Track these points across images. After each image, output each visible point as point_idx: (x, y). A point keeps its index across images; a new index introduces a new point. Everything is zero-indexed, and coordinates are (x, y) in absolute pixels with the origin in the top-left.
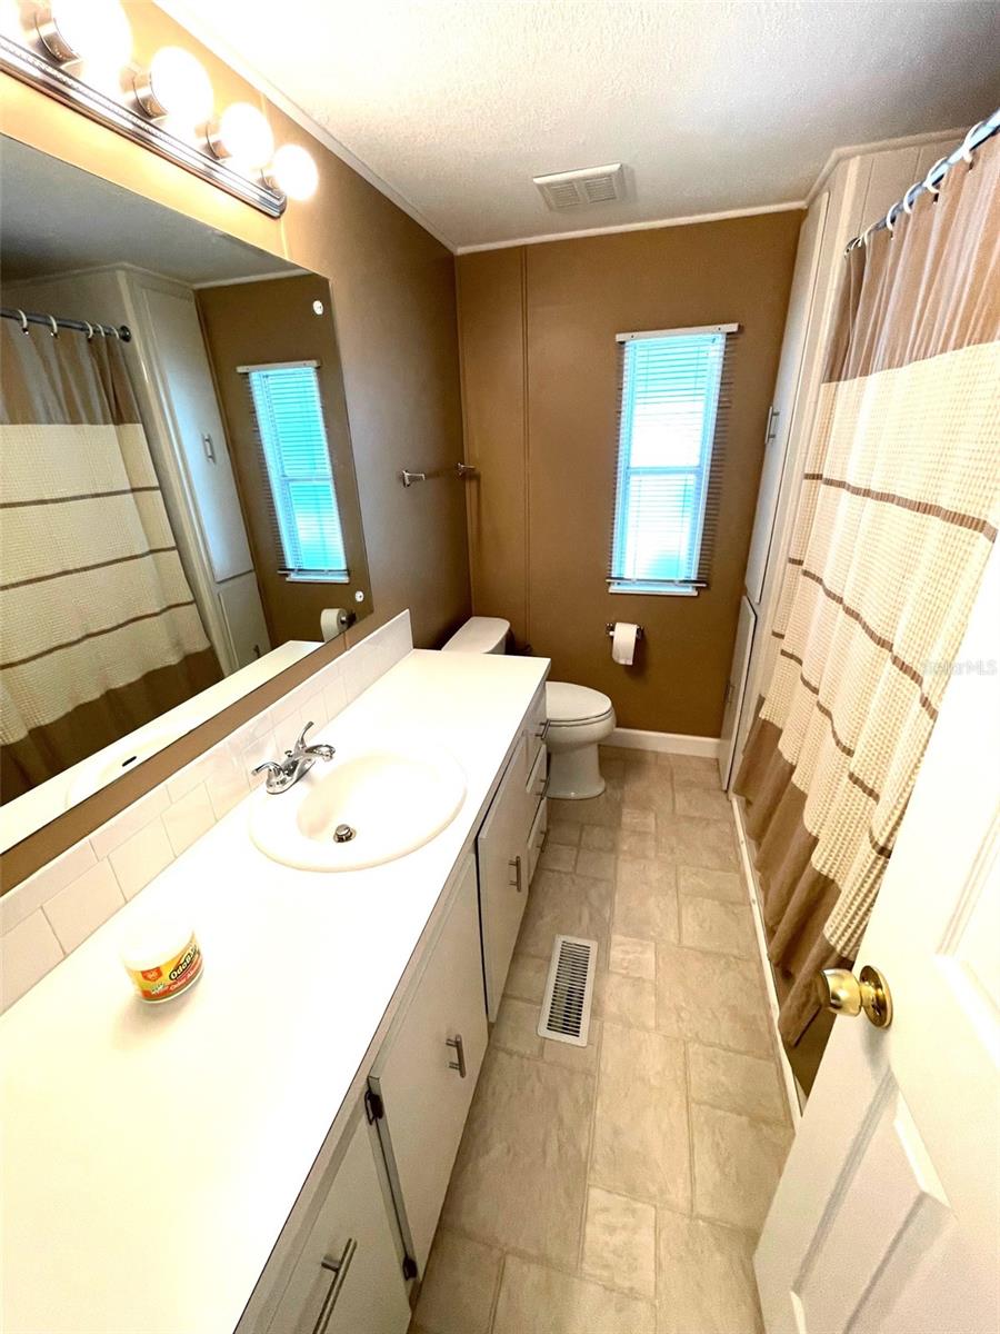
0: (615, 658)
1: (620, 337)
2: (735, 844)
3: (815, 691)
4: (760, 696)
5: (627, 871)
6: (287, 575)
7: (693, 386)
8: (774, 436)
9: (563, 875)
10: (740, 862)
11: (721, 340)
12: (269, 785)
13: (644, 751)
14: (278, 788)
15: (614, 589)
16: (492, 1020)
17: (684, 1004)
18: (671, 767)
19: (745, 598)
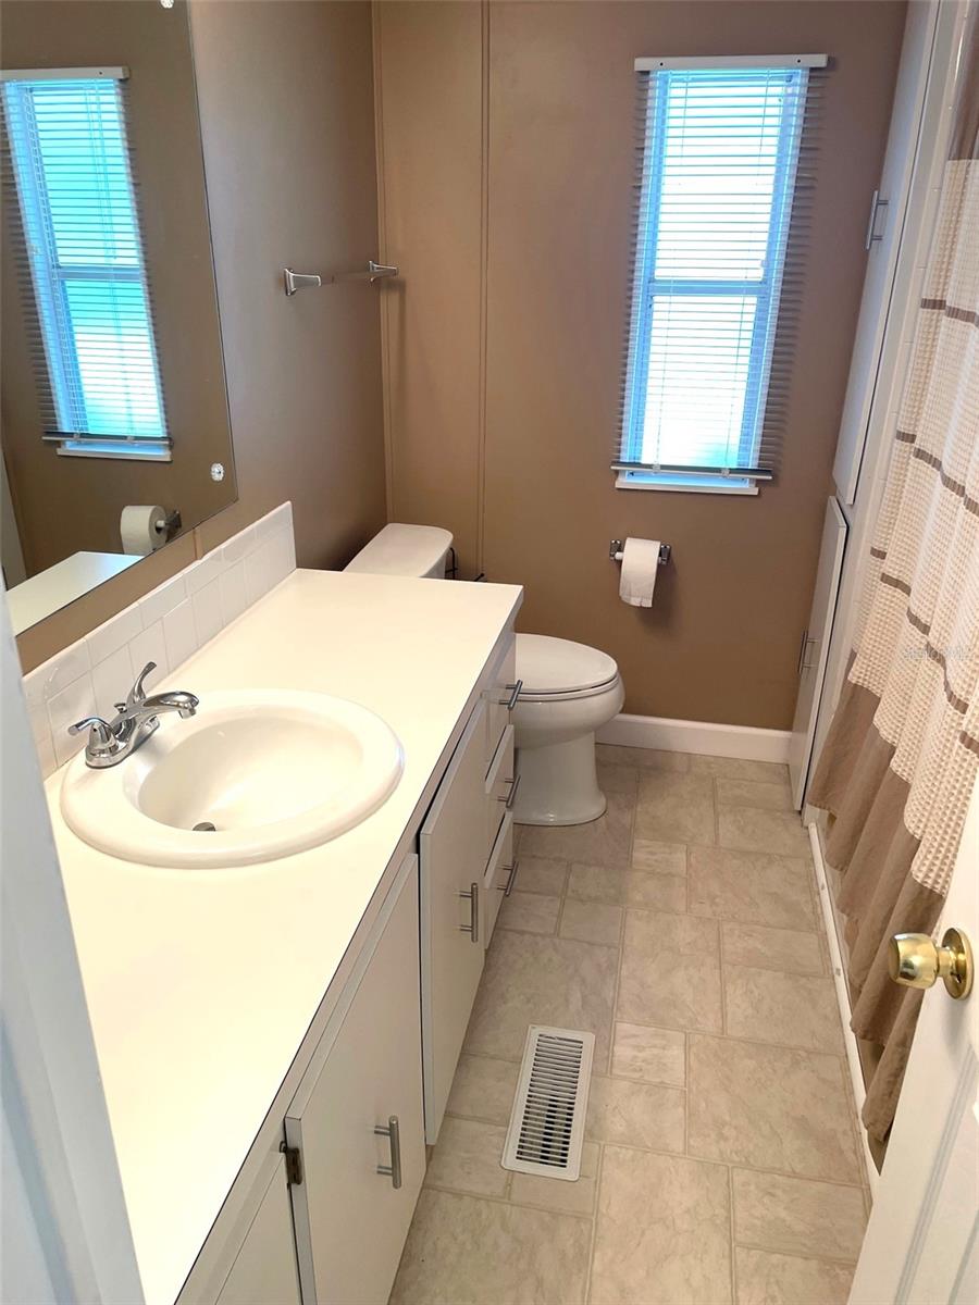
0: (624, 597)
1: (641, 64)
2: (812, 890)
3: (925, 629)
4: (852, 650)
5: (639, 931)
6: (59, 444)
7: (756, 151)
8: (879, 238)
9: (539, 938)
10: (818, 917)
11: (800, 78)
12: (91, 753)
13: (669, 753)
14: (104, 758)
15: (624, 481)
16: (431, 1142)
17: (727, 1118)
18: (714, 776)
19: (832, 499)
